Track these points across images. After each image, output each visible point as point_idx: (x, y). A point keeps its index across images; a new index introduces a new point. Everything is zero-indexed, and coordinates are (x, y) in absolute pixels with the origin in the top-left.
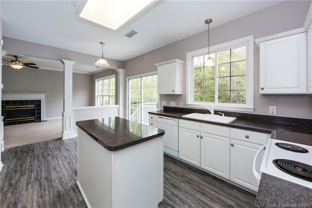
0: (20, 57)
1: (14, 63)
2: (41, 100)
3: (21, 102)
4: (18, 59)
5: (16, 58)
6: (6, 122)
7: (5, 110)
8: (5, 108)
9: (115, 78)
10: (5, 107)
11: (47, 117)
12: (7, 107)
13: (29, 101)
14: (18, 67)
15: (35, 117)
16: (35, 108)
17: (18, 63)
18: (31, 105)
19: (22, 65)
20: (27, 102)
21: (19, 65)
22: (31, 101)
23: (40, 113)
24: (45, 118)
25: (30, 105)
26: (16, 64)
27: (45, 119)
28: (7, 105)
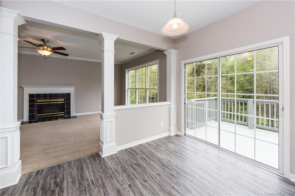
0: (48, 41)
1: (42, 48)
2: (70, 93)
3: (51, 96)
4: (47, 44)
5: (44, 42)
6: (37, 117)
7: (36, 104)
8: (36, 103)
9: (157, 65)
10: (36, 101)
11: (77, 112)
12: (38, 101)
13: (58, 94)
14: (46, 53)
15: (65, 112)
16: (65, 103)
17: (45, 47)
18: (61, 98)
19: (50, 51)
20: (57, 96)
21: (47, 50)
22: (61, 94)
23: (69, 108)
24: (75, 113)
25: (59, 98)
26: (44, 49)
27: (75, 115)
28: (38, 99)
